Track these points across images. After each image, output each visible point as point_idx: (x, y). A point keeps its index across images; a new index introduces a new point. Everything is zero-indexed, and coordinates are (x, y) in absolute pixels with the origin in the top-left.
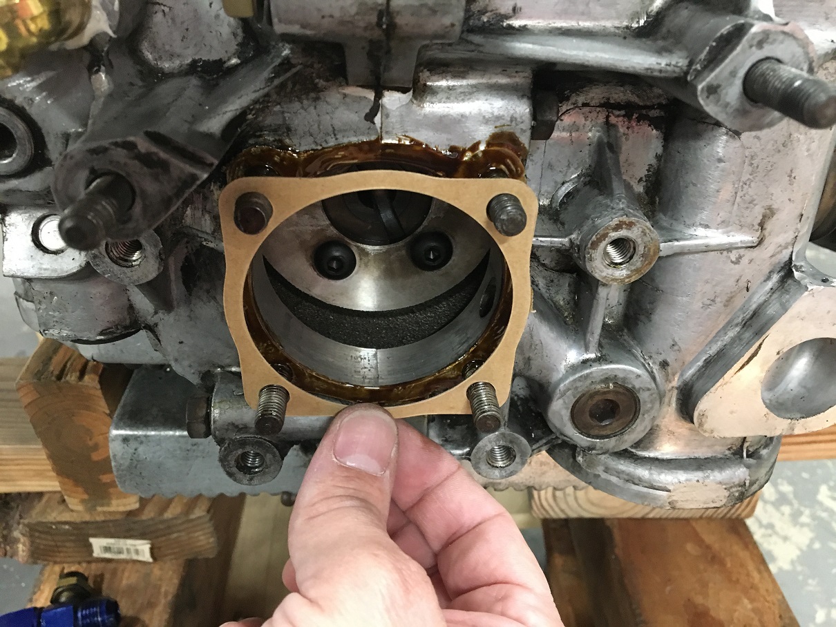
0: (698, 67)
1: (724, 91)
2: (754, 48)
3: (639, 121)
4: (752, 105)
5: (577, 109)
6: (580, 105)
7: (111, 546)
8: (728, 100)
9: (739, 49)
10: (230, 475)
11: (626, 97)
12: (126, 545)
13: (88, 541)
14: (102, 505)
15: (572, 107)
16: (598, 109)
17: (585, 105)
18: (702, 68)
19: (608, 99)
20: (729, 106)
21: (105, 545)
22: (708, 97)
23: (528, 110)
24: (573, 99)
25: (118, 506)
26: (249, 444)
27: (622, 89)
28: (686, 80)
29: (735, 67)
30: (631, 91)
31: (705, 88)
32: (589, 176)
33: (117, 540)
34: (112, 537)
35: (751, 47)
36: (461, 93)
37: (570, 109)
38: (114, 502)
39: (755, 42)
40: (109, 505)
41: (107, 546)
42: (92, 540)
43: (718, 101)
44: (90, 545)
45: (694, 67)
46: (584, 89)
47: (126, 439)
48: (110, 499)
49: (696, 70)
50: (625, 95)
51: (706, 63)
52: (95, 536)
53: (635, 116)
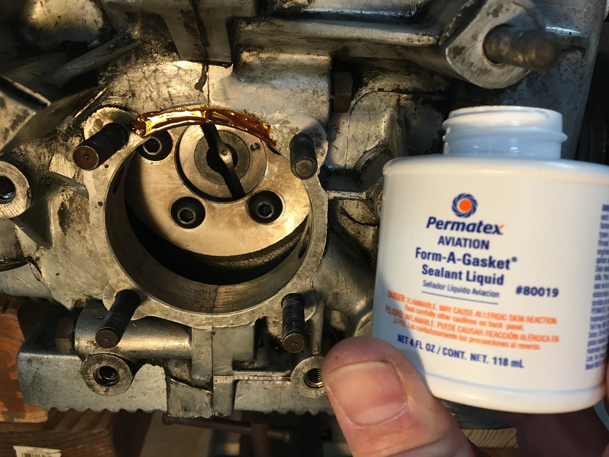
0: (448, 34)
1: (468, 53)
2: (491, 16)
3: (423, 104)
4: (492, 65)
5: (374, 93)
6: (376, 90)
7: (31, 453)
8: (472, 60)
9: (478, 17)
10: (90, 386)
11: (412, 85)
12: (42, 452)
13: (13, 448)
14: (18, 417)
15: (370, 91)
16: (391, 93)
17: (380, 90)
18: (450, 35)
19: (399, 86)
20: (473, 66)
21: (26, 452)
22: (454, 57)
23: (327, 85)
24: (371, 85)
25: (31, 418)
26: (104, 360)
27: (409, 78)
28: (439, 46)
29: (476, 32)
30: (416, 79)
31: (452, 50)
32: (385, 146)
33: (35, 448)
34: (31, 446)
35: (488, 14)
36: (273, 70)
37: (368, 93)
38: (28, 415)
39: (491, 11)
40: (23, 417)
41: (28, 453)
42: (15, 448)
43: (463, 61)
44: (14, 452)
45: (444, 35)
46: (379, 77)
47: (30, 361)
48: (25, 411)
49: (446, 36)
50: (412, 83)
51: (453, 31)
52: (18, 444)
53: (421, 100)
